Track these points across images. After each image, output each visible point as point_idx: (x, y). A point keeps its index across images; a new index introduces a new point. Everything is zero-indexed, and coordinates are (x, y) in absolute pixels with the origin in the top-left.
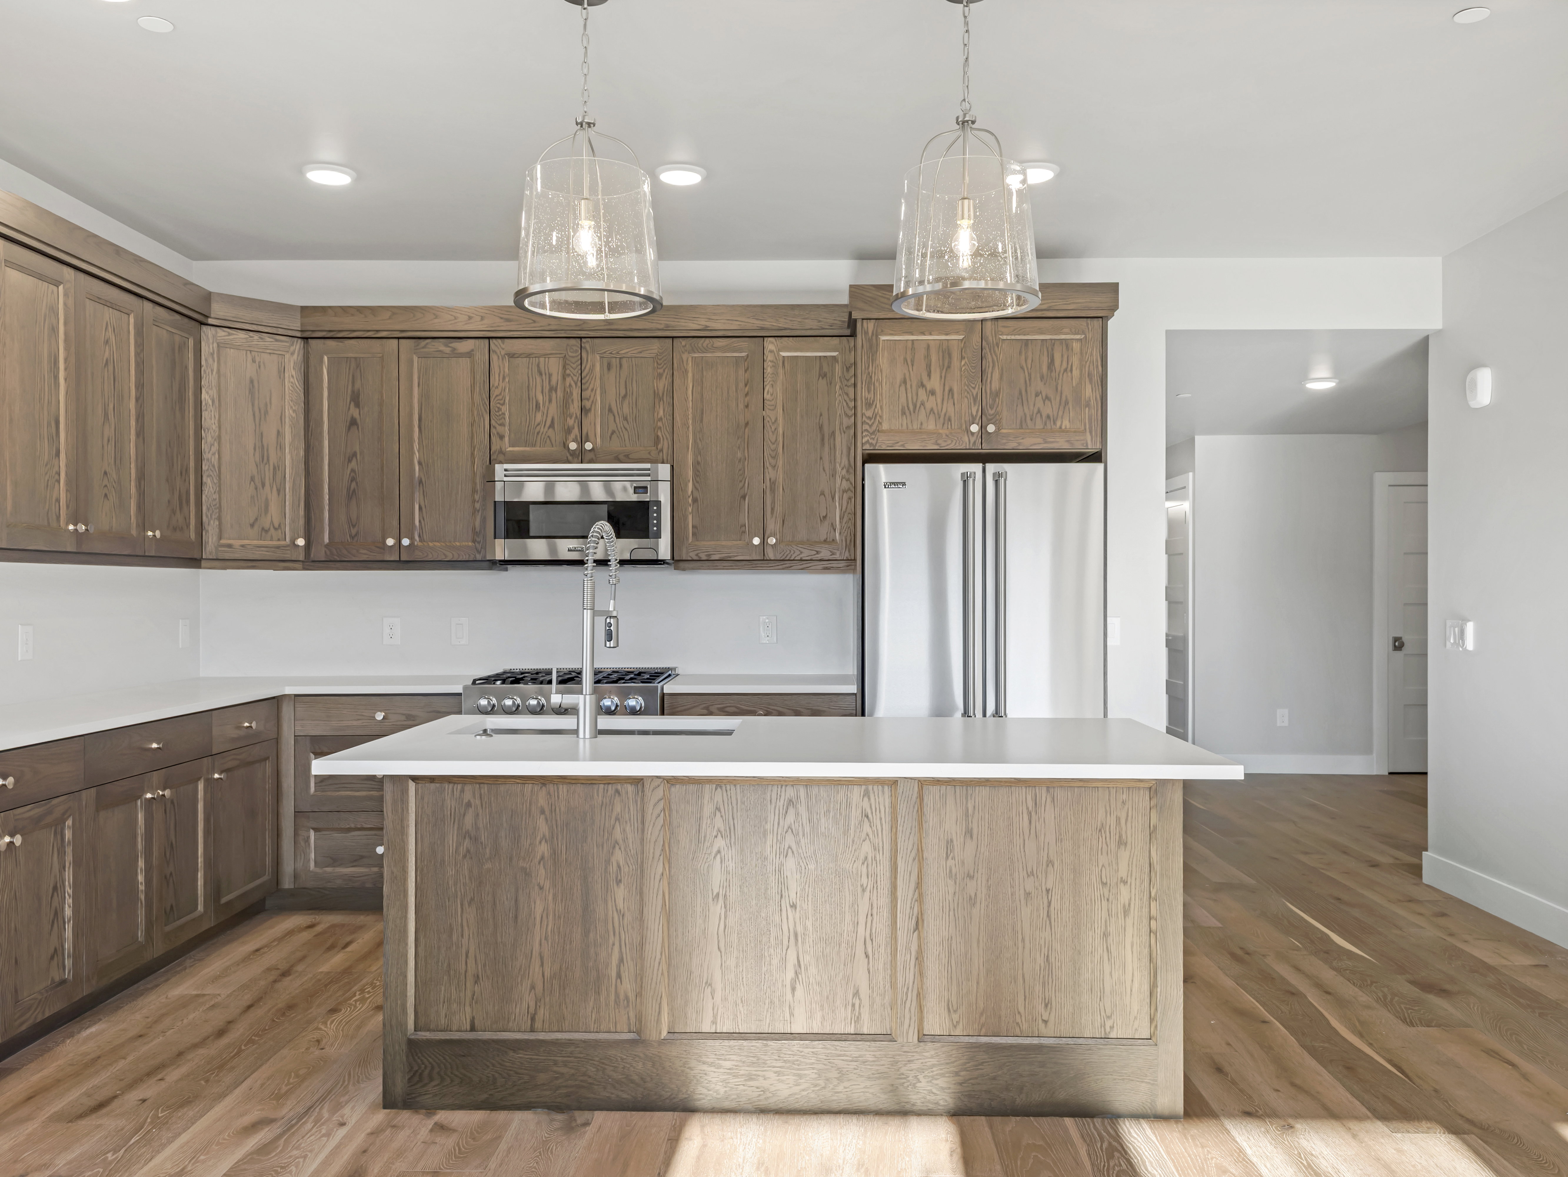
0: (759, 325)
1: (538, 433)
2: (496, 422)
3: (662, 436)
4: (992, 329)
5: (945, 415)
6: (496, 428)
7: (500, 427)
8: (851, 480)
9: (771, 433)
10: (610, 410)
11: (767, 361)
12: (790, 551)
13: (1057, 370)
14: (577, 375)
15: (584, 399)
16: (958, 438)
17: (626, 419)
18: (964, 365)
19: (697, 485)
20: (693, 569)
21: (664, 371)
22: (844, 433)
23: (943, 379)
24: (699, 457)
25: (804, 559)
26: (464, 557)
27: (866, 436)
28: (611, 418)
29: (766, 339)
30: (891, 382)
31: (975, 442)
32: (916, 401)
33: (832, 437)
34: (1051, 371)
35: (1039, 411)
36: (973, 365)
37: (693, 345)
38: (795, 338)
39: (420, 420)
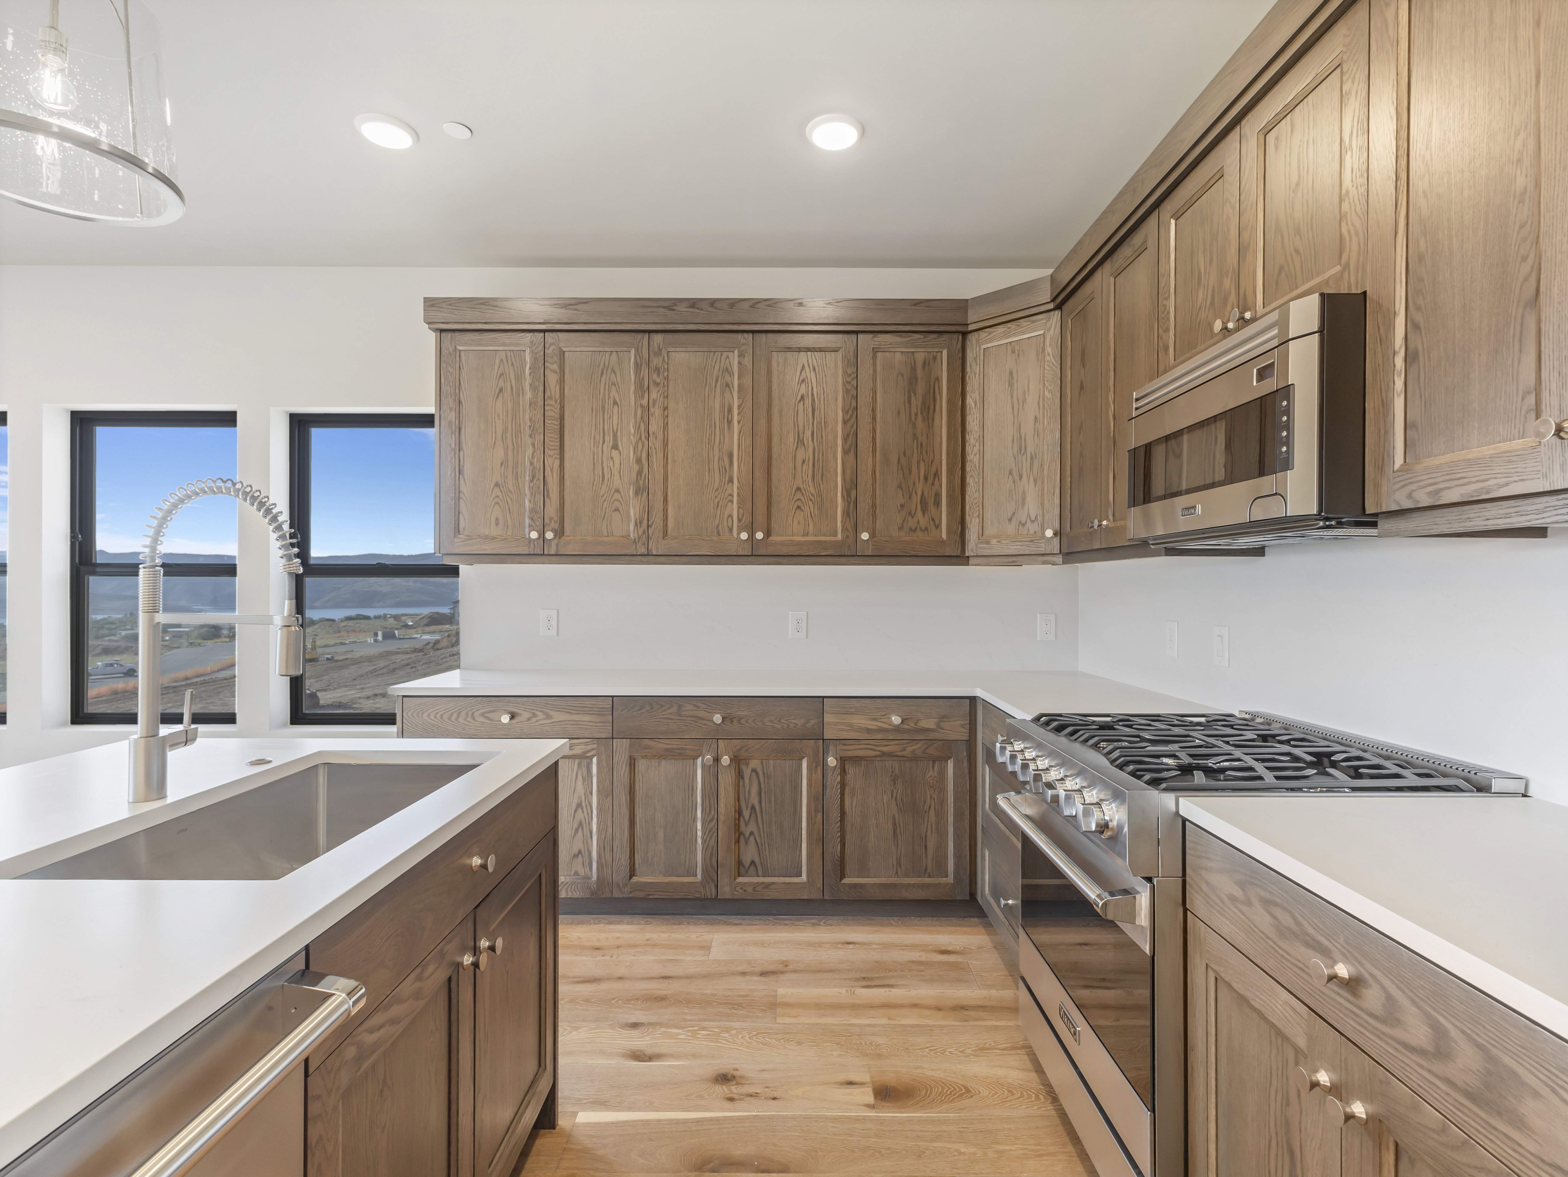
1: (1199, 323)
2: (1162, 329)
6: (1162, 338)
7: (1166, 334)
14: (1236, 193)
15: (1243, 231)
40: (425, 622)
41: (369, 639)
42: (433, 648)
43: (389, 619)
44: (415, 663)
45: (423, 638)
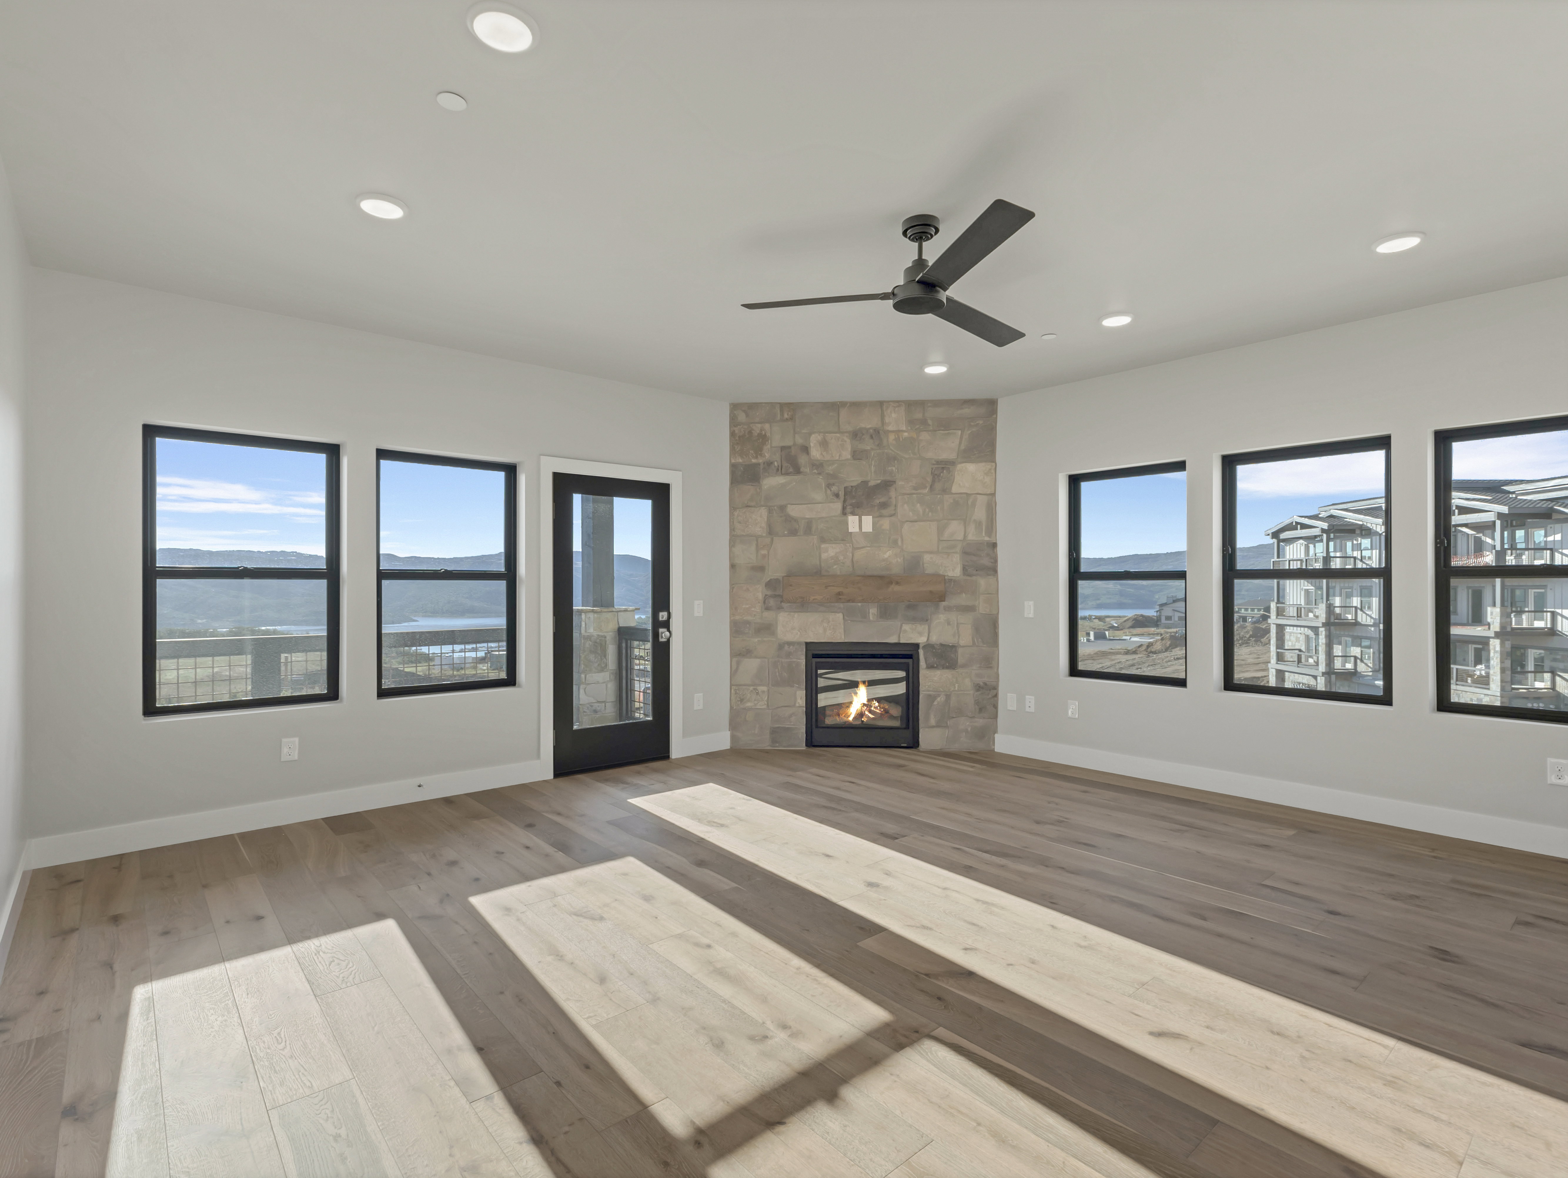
40: (1130, 624)
41: (1082, 638)
42: (1146, 650)
43: (1094, 620)
44: (1139, 664)
45: (1132, 640)
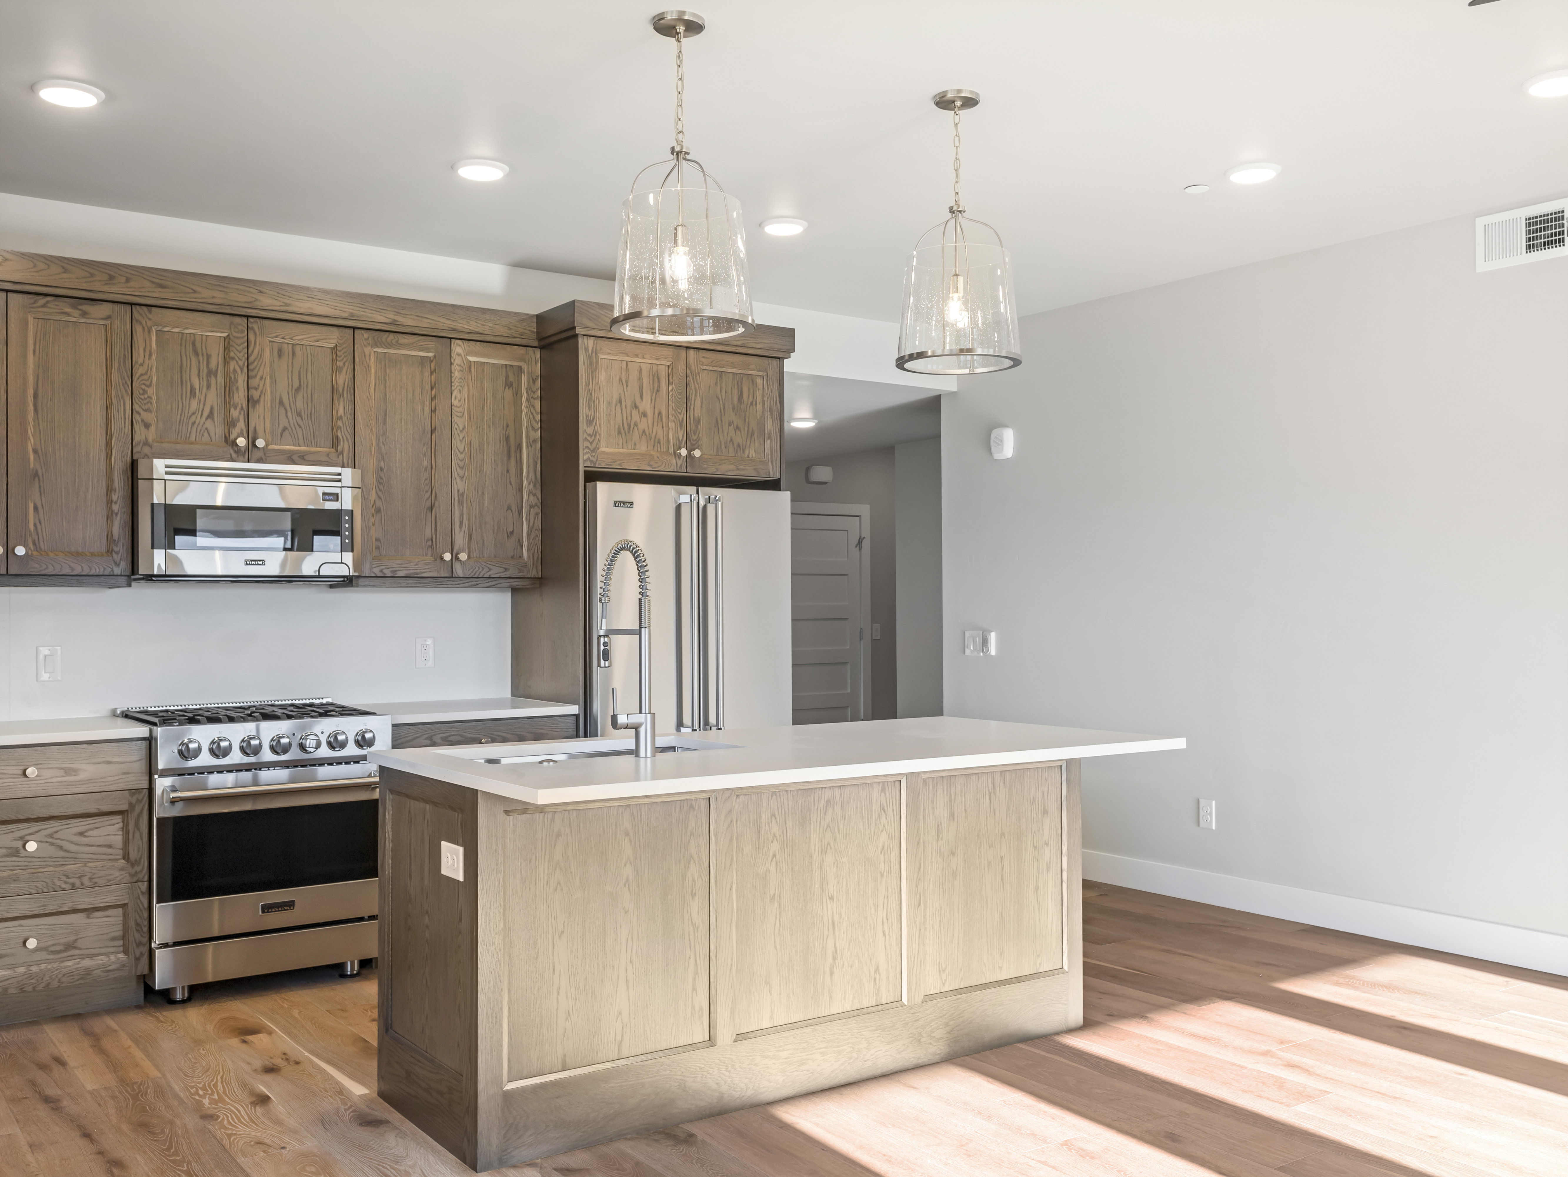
0: (449, 326)
1: (193, 423)
2: (140, 406)
3: (342, 437)
4: (694, 358)
5: (655, 437)
6: (140, 414)
7: (145, 413)
8: (537, 495)
9: (459, 442)
10: (281, 403)
11: (455, 364)
12: (479, 567)
13: (746, 403)
14: (244, 359)
15: (252, 388)
16: (667, 460)
17: (299, 414)
18: (672, 390)
19: (380, 494)
20: (374, 586)
21: (344, 364)
22: (531, 446)
23: (654, 401)
24: (382, 463)
25: (493, 576)
26: (98, 570)
27: (587, 453)
28: (282, 411)
29: (453, 341)
30: (608, 401)
31: (681, 465)
32: (631, 421)
33: (519, 450)
34: (741, 403)
35: (731, 440)
36: (679, 391)
37: (376, 338)
38: (482, 343)
39: (36, 396)
